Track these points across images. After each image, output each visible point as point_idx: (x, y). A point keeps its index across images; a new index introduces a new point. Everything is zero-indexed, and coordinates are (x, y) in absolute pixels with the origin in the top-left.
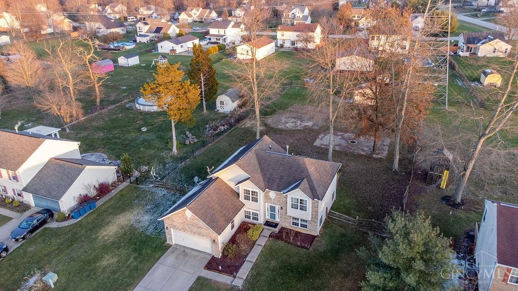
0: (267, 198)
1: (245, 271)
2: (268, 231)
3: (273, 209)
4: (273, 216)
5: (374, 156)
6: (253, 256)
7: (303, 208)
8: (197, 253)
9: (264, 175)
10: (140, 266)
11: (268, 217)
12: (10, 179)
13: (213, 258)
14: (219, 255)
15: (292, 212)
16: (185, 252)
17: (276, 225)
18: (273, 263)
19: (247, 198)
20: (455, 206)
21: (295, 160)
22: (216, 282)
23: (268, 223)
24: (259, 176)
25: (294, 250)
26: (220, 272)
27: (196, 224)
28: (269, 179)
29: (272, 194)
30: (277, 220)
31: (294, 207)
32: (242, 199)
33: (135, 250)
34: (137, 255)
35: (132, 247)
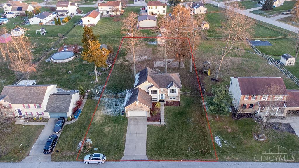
0: (160, 91)
1: (162, 118)
2: (162, 104)
3: (162, 95)
4: (162, 98)
5: (180, 67)
6: (162, 113)
7: (175, 92)
8: (141, 118)
9: (157, 83)
10: (122, 128)
11: (160, 99)
12: (36, 108)
13: (148, 117)
14: (149, 116)
15: (170, 95)
16: (136, 119)
17: (164, 101)
18: (171, 114)
19: (152, 93)
20: (216, 81)
21: (166, 75)
22: (155, 125)
23: (160, 101)
25: (175, 107)
26: (154, 121)
27: (140, 106)
28: (159, 84)
29: (162, 90)
30: (164, 99)
31: (171, 92)
32: (150, 94)
33: (115, 123)
34: (117, 124)
35: (113, 122)
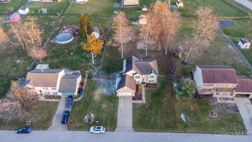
1: (144, 98)
2: (143, 85)
3: (143, 79)
4: (143, 81)
6: (144, 93)
7: (153, 77)
8: (127, 97)
10: (115, 105)
12: (52, 89)
13: (133, 97)
14: (134, 95)
15: (149, 79)
16: (124, 97)
17: (145, 83)
18: (150, 94)
19: (136, 78)
22: (138, 103)
23: (142, 83)
24: (139, 71)
25: (153, 89)
26: (137, 100)
27: (128, 90)
28: (142, 71)
29: (143, 76)
30: (145, 81)
32: (134, 78)
33: (109, 101)
34: (111, 102)
35: (108, 100)
